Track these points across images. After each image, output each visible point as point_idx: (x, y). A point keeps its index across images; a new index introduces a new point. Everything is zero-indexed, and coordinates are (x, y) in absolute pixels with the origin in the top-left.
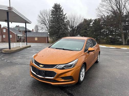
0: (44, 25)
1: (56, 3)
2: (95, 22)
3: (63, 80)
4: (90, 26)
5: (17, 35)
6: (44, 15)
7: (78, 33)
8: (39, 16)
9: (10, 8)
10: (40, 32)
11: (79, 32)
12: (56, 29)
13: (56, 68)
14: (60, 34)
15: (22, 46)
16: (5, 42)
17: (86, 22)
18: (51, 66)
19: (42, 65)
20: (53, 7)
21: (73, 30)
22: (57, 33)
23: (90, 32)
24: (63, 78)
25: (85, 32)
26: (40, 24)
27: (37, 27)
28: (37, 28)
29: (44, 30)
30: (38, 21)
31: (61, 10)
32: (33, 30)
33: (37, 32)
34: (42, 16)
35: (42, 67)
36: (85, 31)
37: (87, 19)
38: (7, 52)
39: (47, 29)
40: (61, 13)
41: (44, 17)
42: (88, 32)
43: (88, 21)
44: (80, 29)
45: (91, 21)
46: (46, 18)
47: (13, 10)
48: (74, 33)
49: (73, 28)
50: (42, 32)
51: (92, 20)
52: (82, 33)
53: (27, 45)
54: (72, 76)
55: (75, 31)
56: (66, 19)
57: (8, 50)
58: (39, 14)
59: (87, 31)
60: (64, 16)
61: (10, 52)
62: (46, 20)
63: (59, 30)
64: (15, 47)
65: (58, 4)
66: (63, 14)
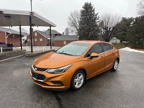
0: (74, 27)
1: (86, 2)
2: (136, 21)
3: (52, 84)
4: (131, 26)
5: (47, 38)
6: (75, 17)
7: (113, 36)
8: (70, 18)
9: (32, 13)
10: (71, 35)
11: (115, 34)
12: (86, 31)
13: (47, 72)
14: (89, 36)
15: (44, 50)
16: (36, 46)
17: (126, 22)
18: (42, 70)
19: (37, 68)
20: (83, 7)
21: (107, 32)
22: (86, 36)
23: (129, 34)
24: (52, 82)
25: (124, 34)
26: (71, 26)
27: (67, 29)
28: (68, 31)
29: (74, 32)
30: (69, 23)
31: (92, 9)
32: (63, 33)
33: (67, 36)
34: (72, 18)
35: (36, 70)
36: (123, 32)
37: (127, 18)
38: (29, 56)
39: (77, 31)
40: (93, 13)
41: (75, 18)
42: (127, 34)
43: (128, 20)
44: (116, 30)
45: (131, 20)
46: (77, 20)
47: (34, 15)
48: (108, 35)
49: (107, 30)
50: (72, 35)
51: (134, 19)
52: (120, 35)
53: (51, 49)
54: (61, 81)
55: (109, 33)
56: (98, 19)
57: (31, 53)
58: (70, 16)
59: (125, 33)
60: (96, 15)
61: (31, 55)
62: (77, 22)
63: (89, 32)
64: (38, 51)
65: (89, 2)
66: (94, 14)
